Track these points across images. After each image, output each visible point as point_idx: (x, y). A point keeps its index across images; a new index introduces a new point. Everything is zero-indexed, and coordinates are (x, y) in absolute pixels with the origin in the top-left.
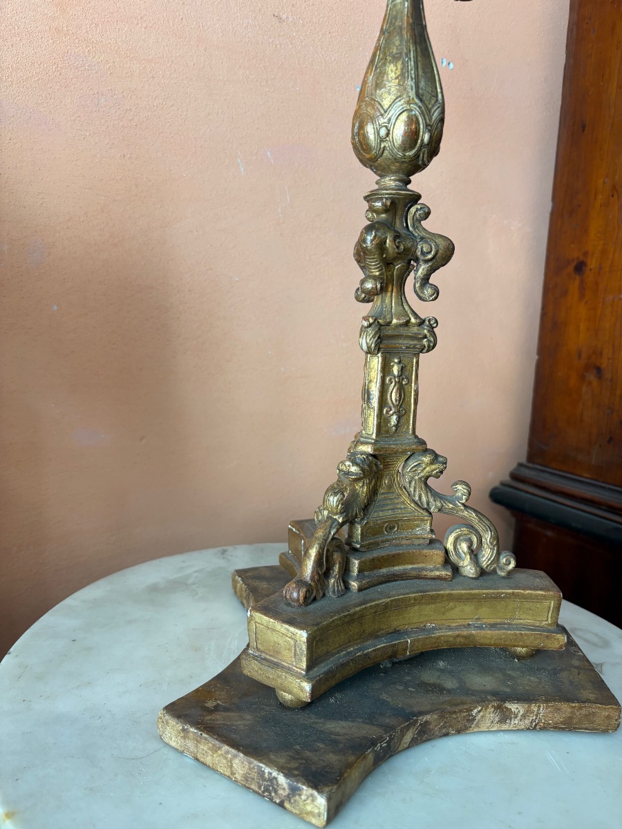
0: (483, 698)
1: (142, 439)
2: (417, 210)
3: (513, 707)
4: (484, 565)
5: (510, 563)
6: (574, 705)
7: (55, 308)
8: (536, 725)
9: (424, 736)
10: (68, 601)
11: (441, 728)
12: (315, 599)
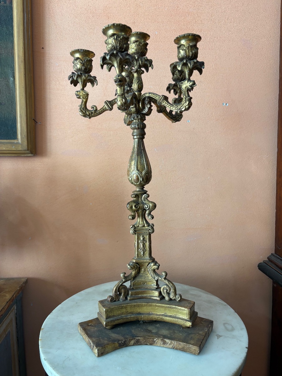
0: (158, 335)
1: (117, 242)
2: (145, 196)
3: (167, 341)
4: (171, 297)
5: (179, 298)
6: (185, 344)
7: (91, 204)
8: (174, 347)
9: (138, 343)
10: (82, 292)
11: (144, 342)
12: (115, 301)
